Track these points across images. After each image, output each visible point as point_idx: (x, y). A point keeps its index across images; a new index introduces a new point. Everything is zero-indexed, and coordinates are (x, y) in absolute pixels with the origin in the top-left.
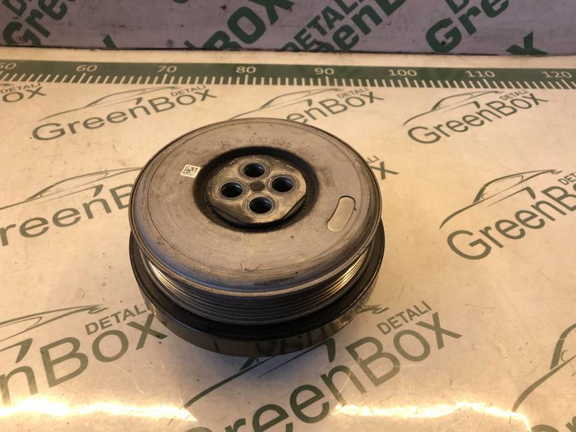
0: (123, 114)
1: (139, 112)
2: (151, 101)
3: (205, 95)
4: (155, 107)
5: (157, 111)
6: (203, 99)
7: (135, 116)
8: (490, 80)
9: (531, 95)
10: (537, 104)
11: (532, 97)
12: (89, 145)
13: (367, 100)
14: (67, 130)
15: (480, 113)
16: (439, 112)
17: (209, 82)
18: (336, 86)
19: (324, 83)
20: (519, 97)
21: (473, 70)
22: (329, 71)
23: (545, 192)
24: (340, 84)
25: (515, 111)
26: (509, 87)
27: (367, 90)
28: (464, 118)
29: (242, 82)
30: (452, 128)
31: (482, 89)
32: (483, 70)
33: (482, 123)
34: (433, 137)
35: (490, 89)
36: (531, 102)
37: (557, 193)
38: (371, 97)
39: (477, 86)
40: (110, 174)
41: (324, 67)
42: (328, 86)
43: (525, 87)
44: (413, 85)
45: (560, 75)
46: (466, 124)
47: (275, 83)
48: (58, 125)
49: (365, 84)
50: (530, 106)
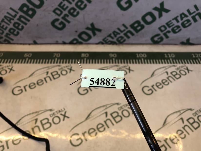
0: (42, 81)
1: (48, 79)
2: (52, 73)
3: (71, 70)
4: (53, 76)
5: (54, 79)
6: (70, 72)
7: (46, 82)
8: (173, 59)
9: (187, 68)
10: (189, 72)
11: (187, 69)
12: (31, 98)
13: (128, 71)
14: (24, 90)
15: (168, 78)
16: (153, 77)
17: (72, 63)
18: (117, 64)
19: (113, 63)
20: (182, 69)
21: (167, 53)
22: (115, 55)
23: (188, 120)
24: (118, 63)
25: (180, 77)
26: (179, 63)
27: (128, 66)
28: (162, 81)
29: (84, 63)
30: (157, 86)
31: (170, 65)
32: (170, 53)
33: (168, 83)
34: (150, 92)
35: (173, 64)
36: (186, 71)
37: (191, 121)
38: (129, 70)
39: (168, 63)
40: (40, 112)
41: (113, 53)
42: (114, 64)
43: (185, 63)
44: (145, 63)
45: (198, 56)
46: (162, 84)
47: (95, 63)
48: (20, 87)
49: (127, 63)
50: (186, 74)
